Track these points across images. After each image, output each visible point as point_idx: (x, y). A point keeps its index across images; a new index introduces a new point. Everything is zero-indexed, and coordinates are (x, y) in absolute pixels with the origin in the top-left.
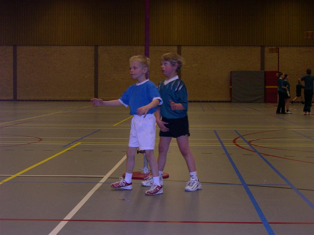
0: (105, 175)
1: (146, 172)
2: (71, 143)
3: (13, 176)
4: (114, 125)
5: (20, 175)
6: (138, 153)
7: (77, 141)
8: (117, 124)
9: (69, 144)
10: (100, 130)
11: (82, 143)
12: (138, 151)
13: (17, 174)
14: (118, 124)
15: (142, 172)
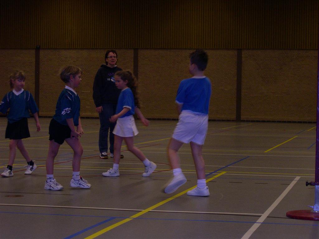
0: (263, 213)
1: (317, 210)
2: (213, 173)
3: (144, 211)
4: (266, 152)
5: (153, 210)
6: (307, 185)
7: (221, 169)
8: (269, 150)
9: (211, 173)
10: (248, 157)
11: (227, 173)
12: (307, 182)
13: (149, 209)
14: (272, 150)
15: (312, 211)
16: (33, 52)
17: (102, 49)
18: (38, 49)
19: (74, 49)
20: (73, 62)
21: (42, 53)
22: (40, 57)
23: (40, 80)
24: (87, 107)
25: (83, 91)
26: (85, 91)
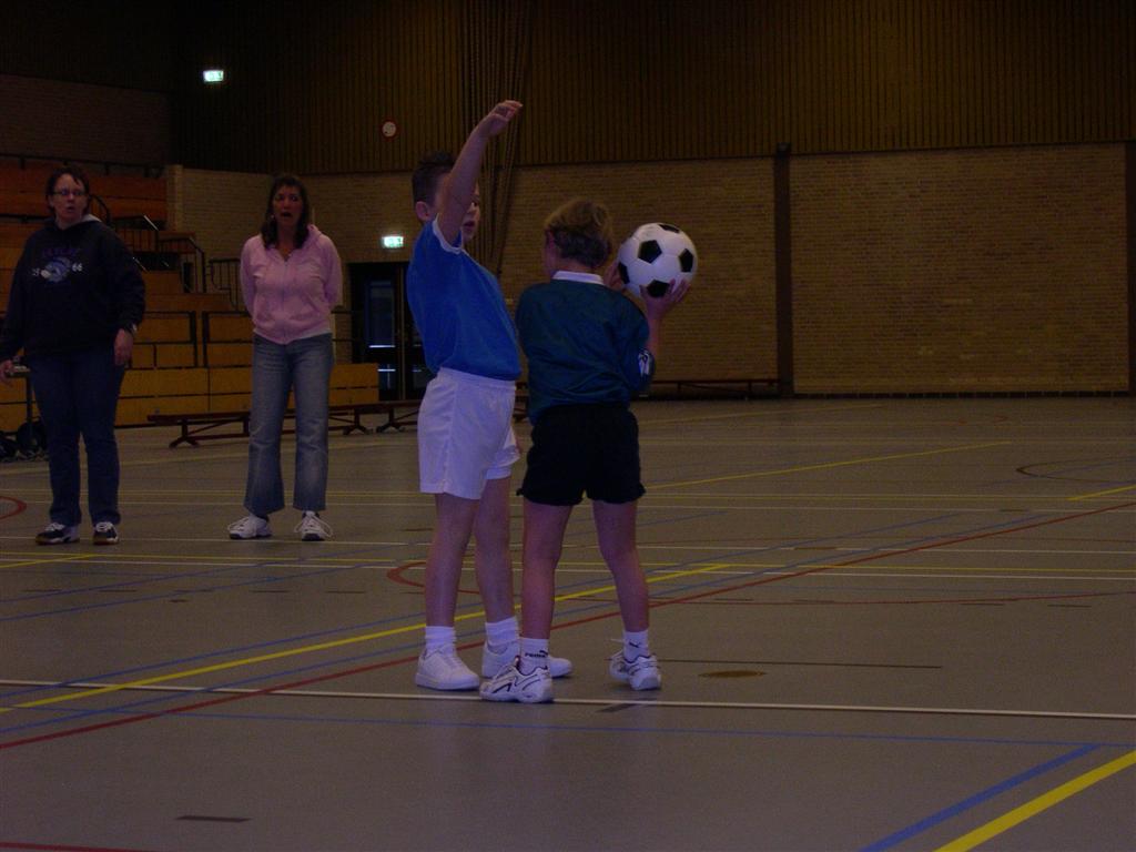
16: (767, 167)
17: (1011, 146)
18: (782, 157)
19: (909, 151)
20: (911, 196)
21: (796, 167)
22: (792, 185)
23: (795, 266)
24: (962, 357)
25: (948, 301)
26: (955, 301)
